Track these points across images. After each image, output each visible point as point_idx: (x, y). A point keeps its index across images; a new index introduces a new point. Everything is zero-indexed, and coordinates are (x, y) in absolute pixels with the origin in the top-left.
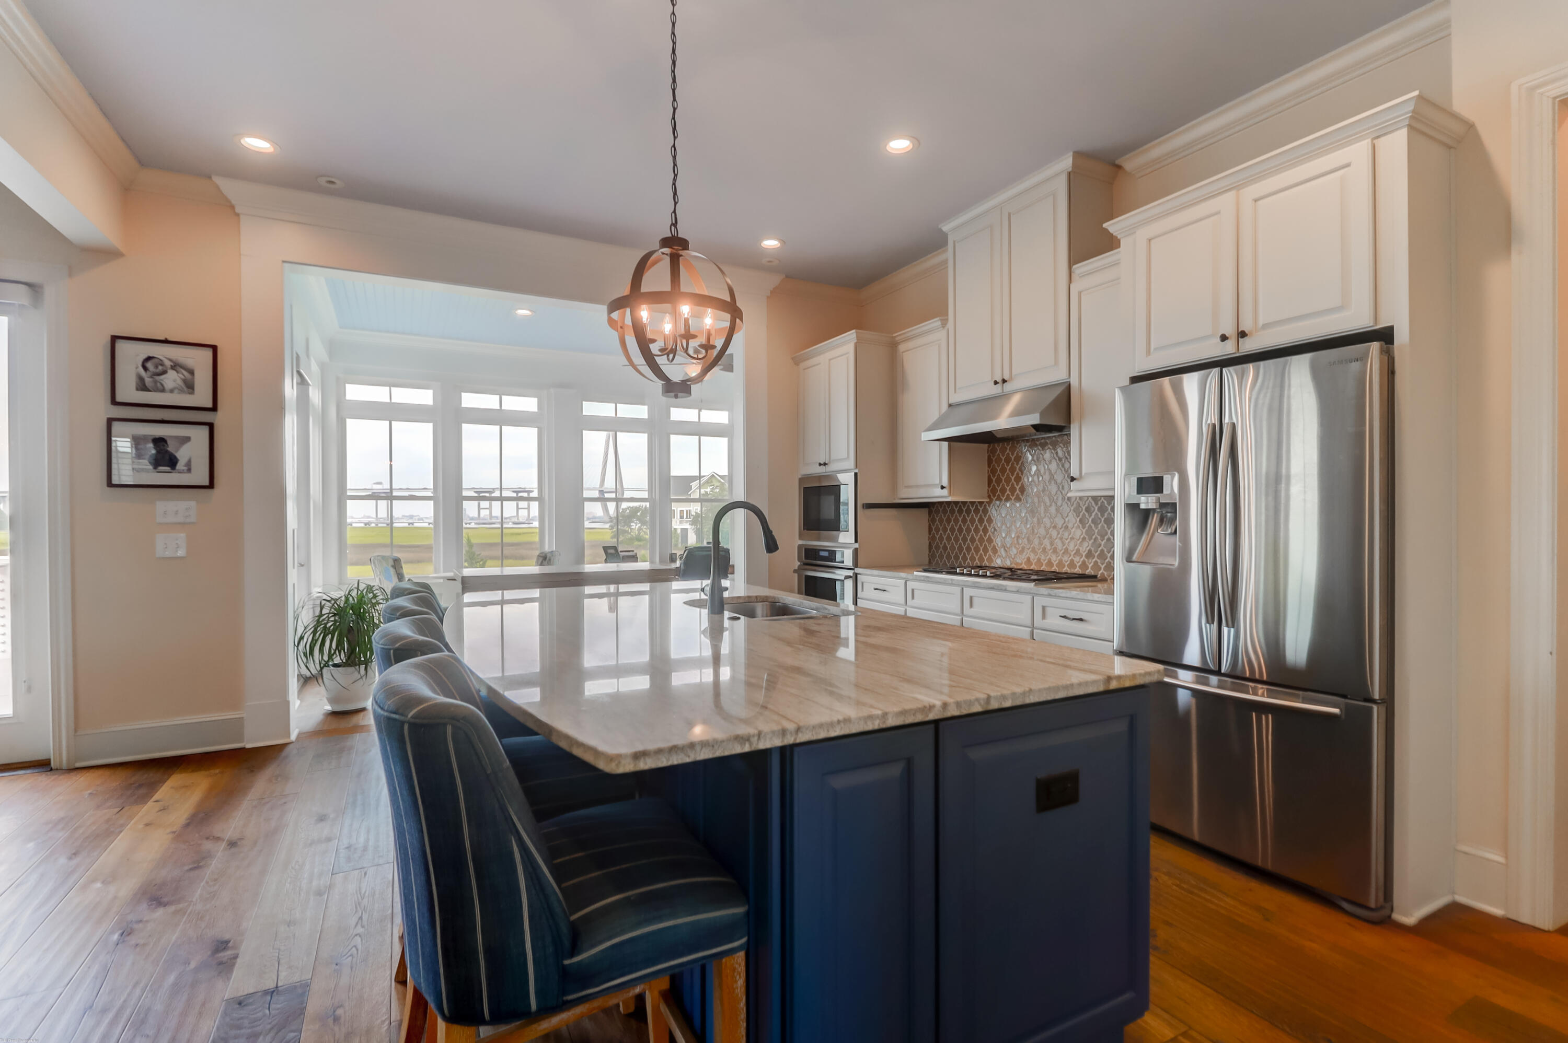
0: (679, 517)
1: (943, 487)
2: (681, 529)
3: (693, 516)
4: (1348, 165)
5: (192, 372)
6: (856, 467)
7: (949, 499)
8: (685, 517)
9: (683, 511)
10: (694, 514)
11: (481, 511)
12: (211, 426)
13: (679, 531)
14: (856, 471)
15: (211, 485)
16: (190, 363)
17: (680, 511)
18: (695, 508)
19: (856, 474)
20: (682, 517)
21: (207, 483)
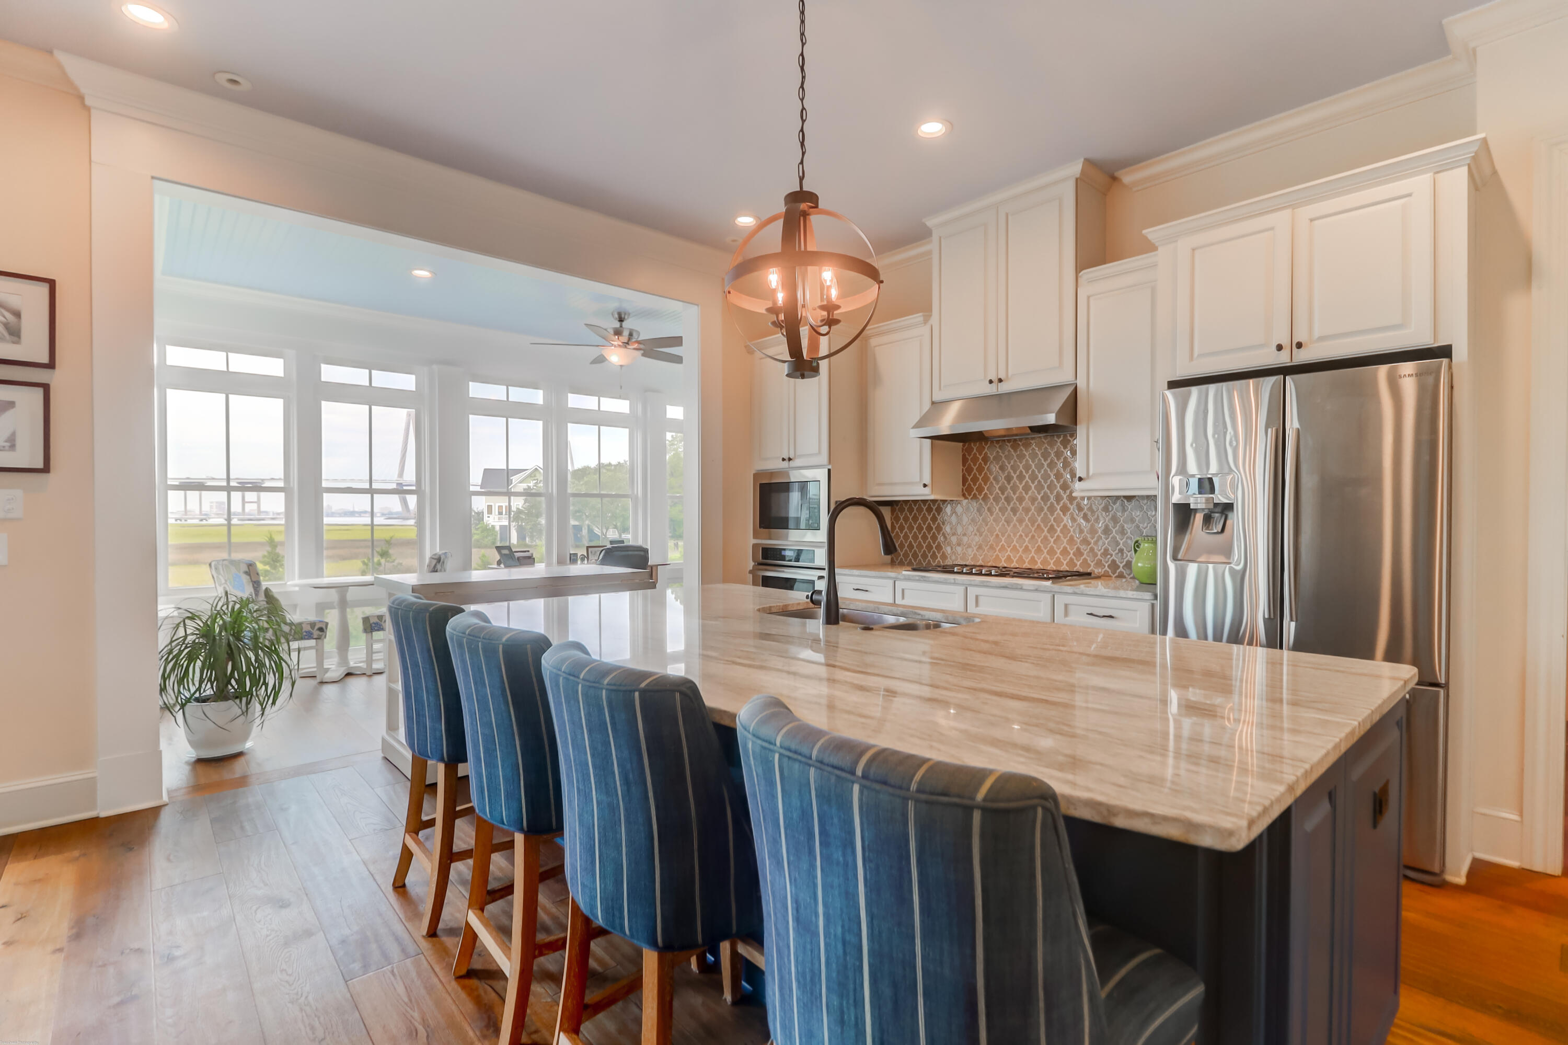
0: (497, 513)
1: (925, 486)
2: (500, 526)
3: (513, 512)
4: (1410, 195)
5: (18, 314)
6: (830, 462)
7: (932, 497)
8: (504, 513)
9: (502, 506)
10: (515, 510)
11: (247, 505)
12: (46, 388)
13: (497, 528)
14: (830, 467)
15: (46, 469)
16: (14, 301)
17: (499, 506)
18: (515, 504)
19: (829, 471)
20: (500, 513)
21: (40, 464)
